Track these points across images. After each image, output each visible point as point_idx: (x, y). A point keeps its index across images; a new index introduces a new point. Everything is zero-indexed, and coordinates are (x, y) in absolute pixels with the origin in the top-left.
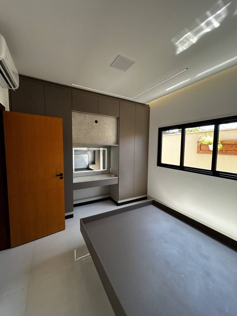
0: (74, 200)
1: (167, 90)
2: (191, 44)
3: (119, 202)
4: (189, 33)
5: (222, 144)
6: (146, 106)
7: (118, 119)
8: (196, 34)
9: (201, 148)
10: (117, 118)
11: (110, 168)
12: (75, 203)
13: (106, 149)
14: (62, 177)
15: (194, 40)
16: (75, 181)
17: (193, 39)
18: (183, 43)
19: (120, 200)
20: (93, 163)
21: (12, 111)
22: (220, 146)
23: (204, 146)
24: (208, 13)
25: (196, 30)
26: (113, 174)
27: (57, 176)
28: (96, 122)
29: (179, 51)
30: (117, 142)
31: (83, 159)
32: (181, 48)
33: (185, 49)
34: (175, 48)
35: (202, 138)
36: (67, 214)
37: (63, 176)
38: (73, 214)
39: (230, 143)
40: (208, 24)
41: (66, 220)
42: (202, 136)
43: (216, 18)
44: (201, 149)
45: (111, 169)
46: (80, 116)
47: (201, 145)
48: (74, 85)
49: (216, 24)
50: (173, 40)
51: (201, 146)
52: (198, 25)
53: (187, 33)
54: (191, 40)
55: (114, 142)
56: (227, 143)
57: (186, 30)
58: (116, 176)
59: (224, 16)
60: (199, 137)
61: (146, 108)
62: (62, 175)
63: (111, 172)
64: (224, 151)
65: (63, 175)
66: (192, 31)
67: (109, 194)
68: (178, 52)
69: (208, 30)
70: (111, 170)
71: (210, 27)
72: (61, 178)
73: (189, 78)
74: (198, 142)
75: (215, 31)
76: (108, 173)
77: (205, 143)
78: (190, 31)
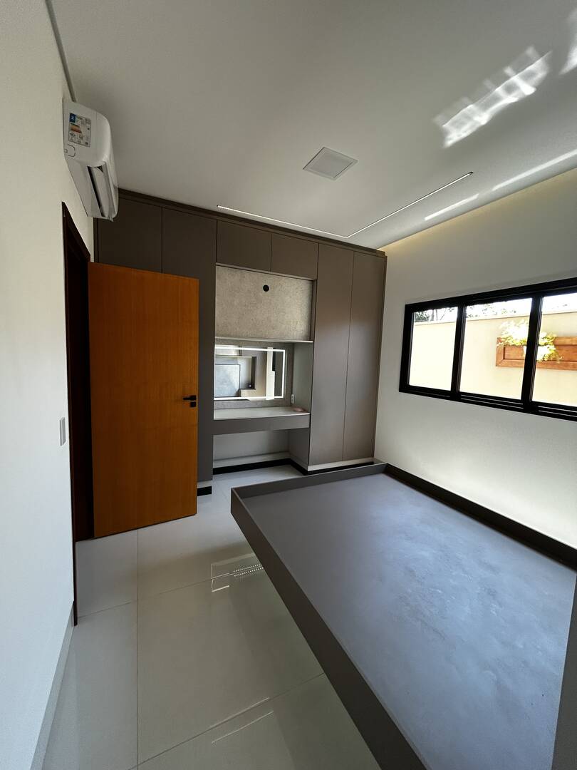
0: (214, 458)
1: (427, 218)
2: (478, 126)
3: (310, 469)
4: (471, 107)
5: (556, 346)
6: (379, 255)
7: (313, 283)
8: (486, 107)
9: (506, 354)
10: (312, 281)
11: (292, 393)
12: (216, 465)
13: (284, 351)
14: (195, 403)
15: (483, 118)
16: (217, 415)
17: (480, 116)
18: (459, 125)
19: (313, 464)
20: (251, 385)
21: (98, 262)
22: (550, 350)
23: (511, 349)
24: (508, 71)
25: (484, 100)
26: (298, 407)
27: (185, 399)
28: (266, 288)
29: (450, 139)
30: (311, 335)
31: (228, 376)
32: (456, 134)
33: (464, 135)
34: (442, 135)
35: (507, 330)
36: (200, 486)
37: (197, 401)
38: (211, 487)
39: (574, 344)
40: (510, 89)
41: (199, 498)
42: (507, 325)
43: (527, 78)
44: (506, 357)
45: (293, 395)
46: (233, 275)
47: (504, 348)
48: (222, 208)
49: (528, 89)
50: (438, 119)
51: (506, 349)
52: (489, 91)
53: (467, 106)
54: (477, 119)
55: (304, 335)
56: (568, 342)
57: (465, 100)
58: (305, 411)
59: (541, 75)
60: (501, 327)
61: (378, 258)
62: (195, 399)
63: (293, 402)
64: (559, 362)
65: (197, 399)
66: (478, 102)
67: (287, 451)
68: (449, 143)
69: (511, 99)
70: (293, 399)
71: (515, 93)
72: (193, 405)
73: (475, 194)
74: (499, 340)
75: (526, 102)
76: (287, 404)
77: (515, 343)
78: (473, 101)
